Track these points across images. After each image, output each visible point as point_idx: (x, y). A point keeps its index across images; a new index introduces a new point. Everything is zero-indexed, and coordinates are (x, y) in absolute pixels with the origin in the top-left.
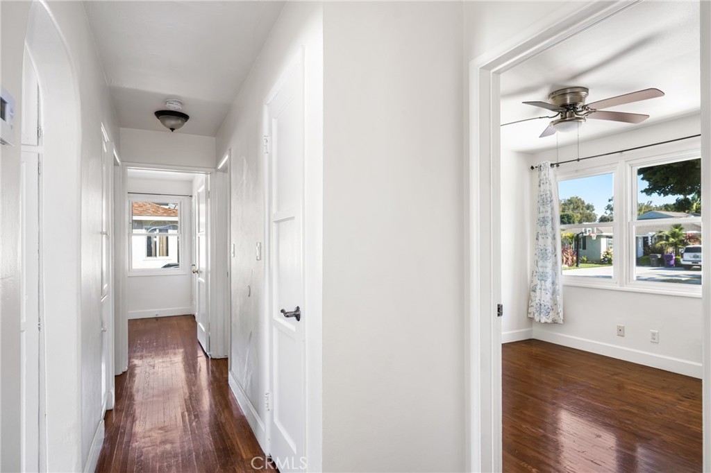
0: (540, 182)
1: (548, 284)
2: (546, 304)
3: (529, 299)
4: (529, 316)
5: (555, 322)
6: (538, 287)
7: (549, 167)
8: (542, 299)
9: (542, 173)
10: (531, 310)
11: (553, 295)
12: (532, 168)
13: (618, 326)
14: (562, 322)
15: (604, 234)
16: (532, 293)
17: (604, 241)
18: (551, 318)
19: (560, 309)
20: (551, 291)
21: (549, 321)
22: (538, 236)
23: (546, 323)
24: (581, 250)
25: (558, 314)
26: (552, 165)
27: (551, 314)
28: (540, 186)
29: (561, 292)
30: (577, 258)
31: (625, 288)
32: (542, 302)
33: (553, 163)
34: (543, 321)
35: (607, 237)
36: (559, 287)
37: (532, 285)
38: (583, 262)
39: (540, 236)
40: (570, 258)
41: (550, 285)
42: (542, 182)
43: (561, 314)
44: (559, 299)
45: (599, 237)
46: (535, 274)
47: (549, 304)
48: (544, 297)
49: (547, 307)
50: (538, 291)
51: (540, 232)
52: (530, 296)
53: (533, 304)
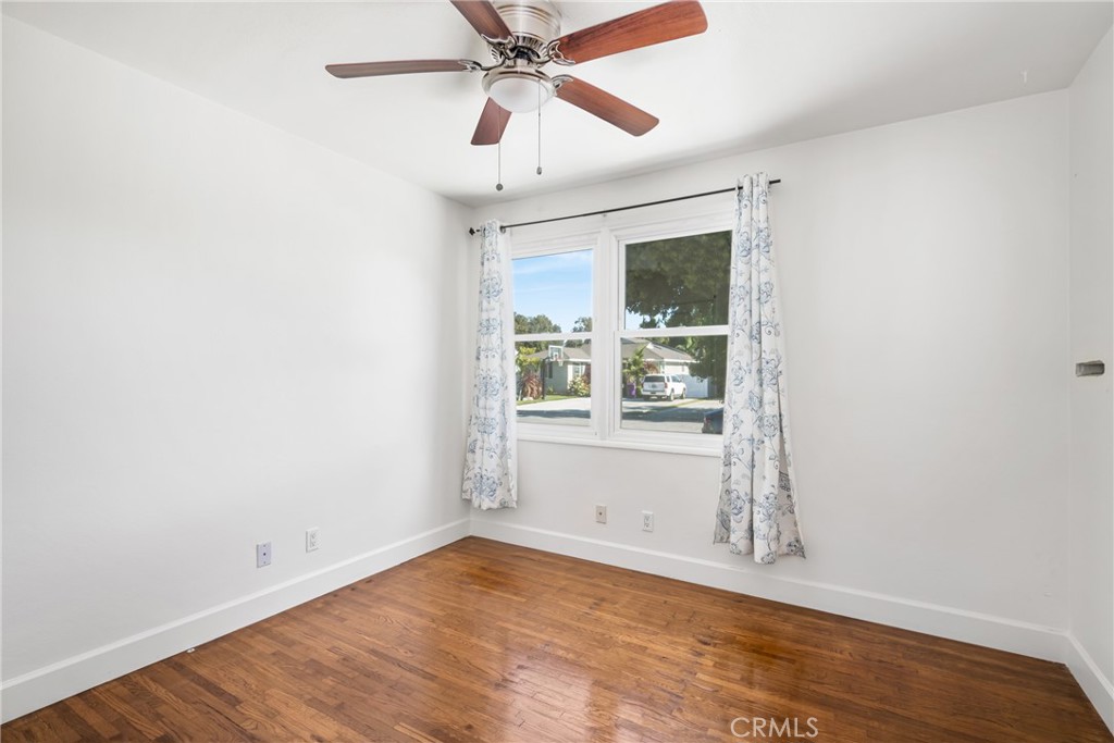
0: (483, 257)
1: (493, 440)
2: (489, 475)
3: (465, 465)
4: (465, 496)
5: (504, 507)
6: (479, 444)
7: (498, 230)
8: (484, 468)
9: (487, 241)
10: (468, 485)
11: (501, 458)
12: (472, 232)
13: (598, 507)
14: (514, 505)
15: (571, 360)
16: (469, 455)
17: (570, 368)
18: (498, 500)
19: (513, 483)
20: (498, 451)
21: (495, 505)
22: (479, 353)
23: (489, 509)
24: (547, 378)
25: (509, 490)
26: (502, 228)
27: (497, 492)
28: (483, 264)
29: (513, 453)
30: (543, 388)
31: (608, 443)
32: (484, 473)
33: (505, 225)
34: (484, 507)
35: (575, 363)
36: (511, 444)
37: (470, 440)
38: (550, 393)
39: (482, 353)
40: (535, 388)
41: (498, 441)
42: (486, 257)
43: (514, 492)
44: (512, 464)
45: (566, 363)
46: (474, 420)
47: (495, 476)
48: (486, 464)
49: (490, 481)
50: (477, 450)
51: (483, 347)
52: (466, 460)
53: (471, 474)
